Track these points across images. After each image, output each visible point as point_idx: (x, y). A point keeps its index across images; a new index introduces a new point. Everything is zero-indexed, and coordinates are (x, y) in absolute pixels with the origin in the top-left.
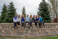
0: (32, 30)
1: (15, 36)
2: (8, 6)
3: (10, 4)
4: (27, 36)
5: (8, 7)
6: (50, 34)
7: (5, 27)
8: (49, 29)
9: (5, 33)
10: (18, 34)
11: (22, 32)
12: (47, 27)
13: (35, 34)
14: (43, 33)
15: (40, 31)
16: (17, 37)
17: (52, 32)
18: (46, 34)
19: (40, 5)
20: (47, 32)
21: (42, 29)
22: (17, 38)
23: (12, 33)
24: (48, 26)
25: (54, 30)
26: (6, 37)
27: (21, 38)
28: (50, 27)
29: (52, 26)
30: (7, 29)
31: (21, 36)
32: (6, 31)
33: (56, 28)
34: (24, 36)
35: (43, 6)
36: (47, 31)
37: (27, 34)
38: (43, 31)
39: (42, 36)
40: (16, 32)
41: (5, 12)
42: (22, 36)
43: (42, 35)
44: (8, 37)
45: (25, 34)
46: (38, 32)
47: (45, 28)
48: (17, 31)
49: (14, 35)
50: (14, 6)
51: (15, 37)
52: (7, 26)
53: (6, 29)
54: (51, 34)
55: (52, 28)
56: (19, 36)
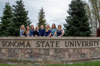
0: (56, 50)
1: (26, 59)
2: (14, 6)
3: (18, 2)
4: (48, 59)
5: (13, 8)
6: (88, 56)
7: (7, 44)
8: (87, 47)
9: (7, 55)
10: (31, 56)
11: (38, 53)
12: (83, 44)
13: (62, 56)
14: (77, 55)
15: (71, 51)
16: (30, 61)
17: (92, 52)
18: (82, 57)
19: (71, 6)
20: (84, 54)
21: (74, 47)
22: (30, 64)
23: (20, 55)
24: (85, 43)
25: (97, 49)
26: (9, 61)
27: (36, 63)
28: (89, 44)
29: (93, 43)
30: (12, 47)
31: (36, 59)
32: (9, 50)
33: (99, 46)
34: (42, 60)
35: (77, 7)
36: (84, 51)
37: (47, 57)
38: (76, 52)
39: (75, 61)
40: (28, 53)
41: (9, 17)
42: (39, 59)
43: (74, 58)
44: (13, 61)
45: (43, 57)
46: (66, 54)
47: (81, 47)
48: (28, 51)
49: (23, 58)
50: (24, 7)
51: (25, 62)
52: (11, 43)
53: (9, 47)
54: (91, 56)
55: (93, 47)
56: (32, 60)
